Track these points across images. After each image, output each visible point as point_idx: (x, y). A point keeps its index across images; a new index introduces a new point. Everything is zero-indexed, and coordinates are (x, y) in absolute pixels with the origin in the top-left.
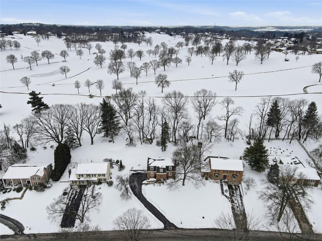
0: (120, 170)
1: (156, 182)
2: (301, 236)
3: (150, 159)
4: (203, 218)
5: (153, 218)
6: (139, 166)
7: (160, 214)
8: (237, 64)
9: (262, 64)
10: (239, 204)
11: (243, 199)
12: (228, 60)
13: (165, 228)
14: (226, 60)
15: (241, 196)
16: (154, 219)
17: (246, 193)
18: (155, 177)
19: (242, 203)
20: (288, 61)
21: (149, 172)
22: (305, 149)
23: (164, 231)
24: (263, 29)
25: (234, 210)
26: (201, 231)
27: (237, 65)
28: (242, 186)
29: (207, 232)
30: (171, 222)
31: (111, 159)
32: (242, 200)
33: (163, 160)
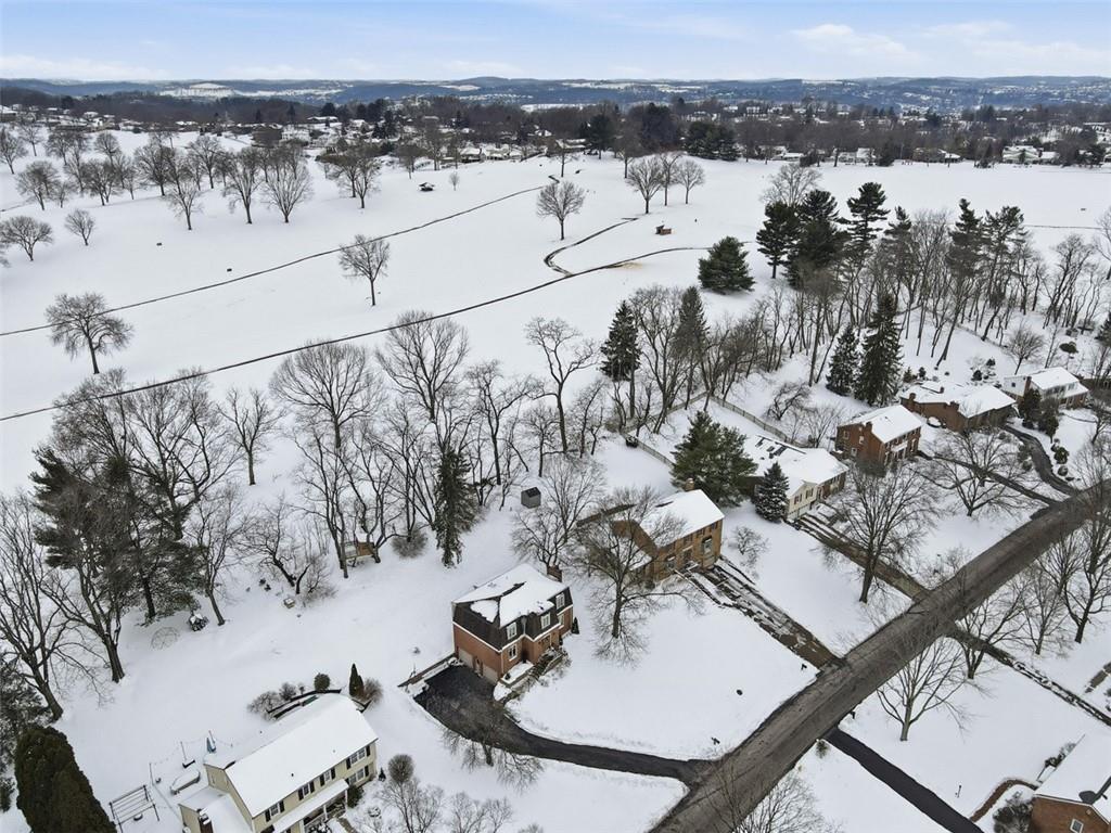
0: (366, 707)
1: (539, 670)
2: (918, 609)
3: (473, 602)
4: (740, 692)
5: (636, 782)
6: (416, 656)
7: (640, 759)
8: (286, 214)
9: (363, 207)
10: (767, 611)
11: (761, 593)
12: (247, 206)
13: (694, 787)
14: (240, 206)
15: (747, 587)
16: (644, 783)
17: (755, 575)
18: (524, 657)
19: (767, 604)
20: (430, 189)
21: (504, 648)
22: (744, 414)
23: (699, 794)
24: (184, 90)
25: (774, 631)
26: (769, 731)
27: (287, 221)
28: (727, 561)
29: (782, 721)
30: (686, 760)
31: (286, 687)
32: (760, 597)
33: (517, 586)
